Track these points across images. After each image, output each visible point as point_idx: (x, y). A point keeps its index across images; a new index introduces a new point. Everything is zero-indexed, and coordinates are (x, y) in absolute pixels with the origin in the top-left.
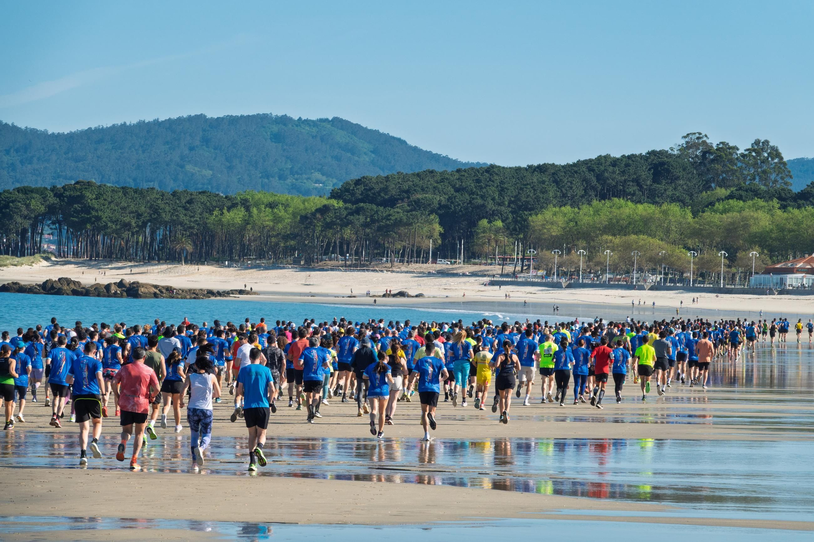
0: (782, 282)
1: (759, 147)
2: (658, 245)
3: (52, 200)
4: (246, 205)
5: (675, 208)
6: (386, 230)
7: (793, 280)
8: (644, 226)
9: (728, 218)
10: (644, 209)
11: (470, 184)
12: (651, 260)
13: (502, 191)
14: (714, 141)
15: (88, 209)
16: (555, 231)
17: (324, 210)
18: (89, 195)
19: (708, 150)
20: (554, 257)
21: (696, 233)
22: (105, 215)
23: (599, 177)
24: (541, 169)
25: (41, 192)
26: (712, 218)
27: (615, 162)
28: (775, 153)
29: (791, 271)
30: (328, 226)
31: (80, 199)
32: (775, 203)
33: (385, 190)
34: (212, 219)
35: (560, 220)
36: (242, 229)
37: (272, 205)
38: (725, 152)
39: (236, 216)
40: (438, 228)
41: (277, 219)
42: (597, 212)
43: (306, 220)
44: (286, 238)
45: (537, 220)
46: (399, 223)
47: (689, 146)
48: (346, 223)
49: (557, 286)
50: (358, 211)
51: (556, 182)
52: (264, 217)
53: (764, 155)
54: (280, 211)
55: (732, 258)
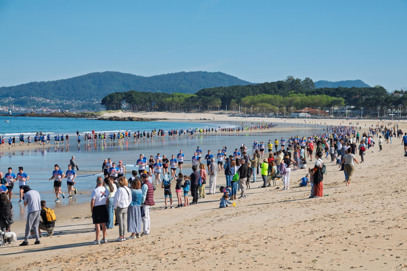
0: (298, 115)
1: (307, 79)
2: (270, 107)
3: (124, 96)
4: (173, 96)
5: (278, 96)
7: (301, 115)
8: (269, 101)
11: (231, 90)
12: (268, 110)
13: (238, 92)
14: (295, 78)
15: (132, 98)
16: (248, 102)
17: (192, 97)
18: (133, 94)
19: (293, 80)
20: (246, 109)
21: (281, 103)
22: (137, 99)
23: (264, 88)
25: (121, 93)
26: (288, 99)
28: (311, 81)
29: (301, 112)
30: (193, 102)
31: (131, 95)
32: (304, 94)
33: (209, 92)
34: (163, 100)
35: (249, 100)
36: (171, 103)
37: (179, 96)
38: (298, 80)
39: (170, 99)
40: (220, 102)
41: (180, 100)
42: (259, 97)
43: (187, 100)
44: (182, 105)
45: (243, 99)
46: (210, 101)
47: (289, 79)
48: (197, 101)
49: (245, 117)
50: (200, 98)
51: (253, 90)
52: (176, 99)
53: (308, 82)
54: (181, 98)
55: (287, 109)
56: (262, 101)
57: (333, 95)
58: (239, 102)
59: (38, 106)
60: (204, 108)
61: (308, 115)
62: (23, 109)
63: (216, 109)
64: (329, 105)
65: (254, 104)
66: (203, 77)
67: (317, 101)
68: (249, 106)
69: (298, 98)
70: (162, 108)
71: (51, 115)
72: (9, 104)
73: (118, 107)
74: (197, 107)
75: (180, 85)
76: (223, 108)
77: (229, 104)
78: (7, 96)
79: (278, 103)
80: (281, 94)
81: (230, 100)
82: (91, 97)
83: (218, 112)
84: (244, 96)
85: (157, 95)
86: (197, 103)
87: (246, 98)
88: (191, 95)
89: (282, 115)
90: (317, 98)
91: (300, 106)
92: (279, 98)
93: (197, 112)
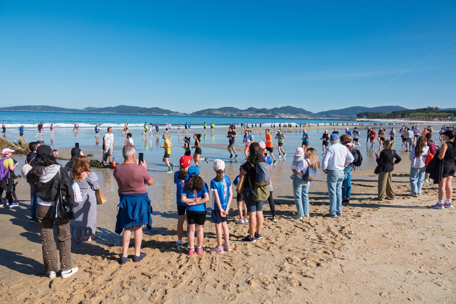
1: (436, 107)
2: (422, 117)
3: (365, 114)
4: (382, 114)
5: (424, 113)
6: (395, 116)
7: (434, 120)
8: (421, 115)
9: (429, 114)
10: (421, 113)
11: (405, 111)
12: (420, 118)
13: (408, 112)
14: (431, 107)
15: (368, 114)
16: (412, 116)
19: (430, 108)
20: (411, 118)
21: (426, 116)
23: (418, 111)
24: (412, 110)
26: (428, 114)
27: (420, 109)
28: (438, 108)
31: (367, 113)
32: (435, 113)
33: (396, 112)
34: (379, 115)
35: (412, 115)
36: (382, 116)
38: (432, 108)
40: (401, 115)
41: (385, 115)
43: (388, 115)
45: (410, 115)
46: (397, 115)
47: (428, 107)
49: (411, 120)
50: (393, 114)
53: (436, 108)
54: (386, 114)
55: (429, 118)
56: (417, 115)
57: (448, 113)
58: (408, 115)
59: (333, 117)
60: (394, 117)
61: (437, 120)
62: (329, 118)
63: (398, 118)
64: (447, 116)
65: (415, 116)
66: (391, 108)
67: (441, 115)
68: (412, 117)
69: (433, 114)
70: (378, 118)
71: (337, 120)
72: (324, 117)
73: (362, 117)
74: (392, 117)
75: (383, 111)
76: (401, 117)
77: (404, 116)
78: (324, 114)
79: (424, 116)
80: (425, 113)
81: (404, 115)
82: (351, 114)
83: (400, 119)
84: (410, 113)
85: (377, 113)
86: (392, 116)
87: (411, 114)
88: (389, 113)
89: (426, 120)
90: (441, 114)
91: (434, 117)
92: (425, 114)
93: (391, 119)
